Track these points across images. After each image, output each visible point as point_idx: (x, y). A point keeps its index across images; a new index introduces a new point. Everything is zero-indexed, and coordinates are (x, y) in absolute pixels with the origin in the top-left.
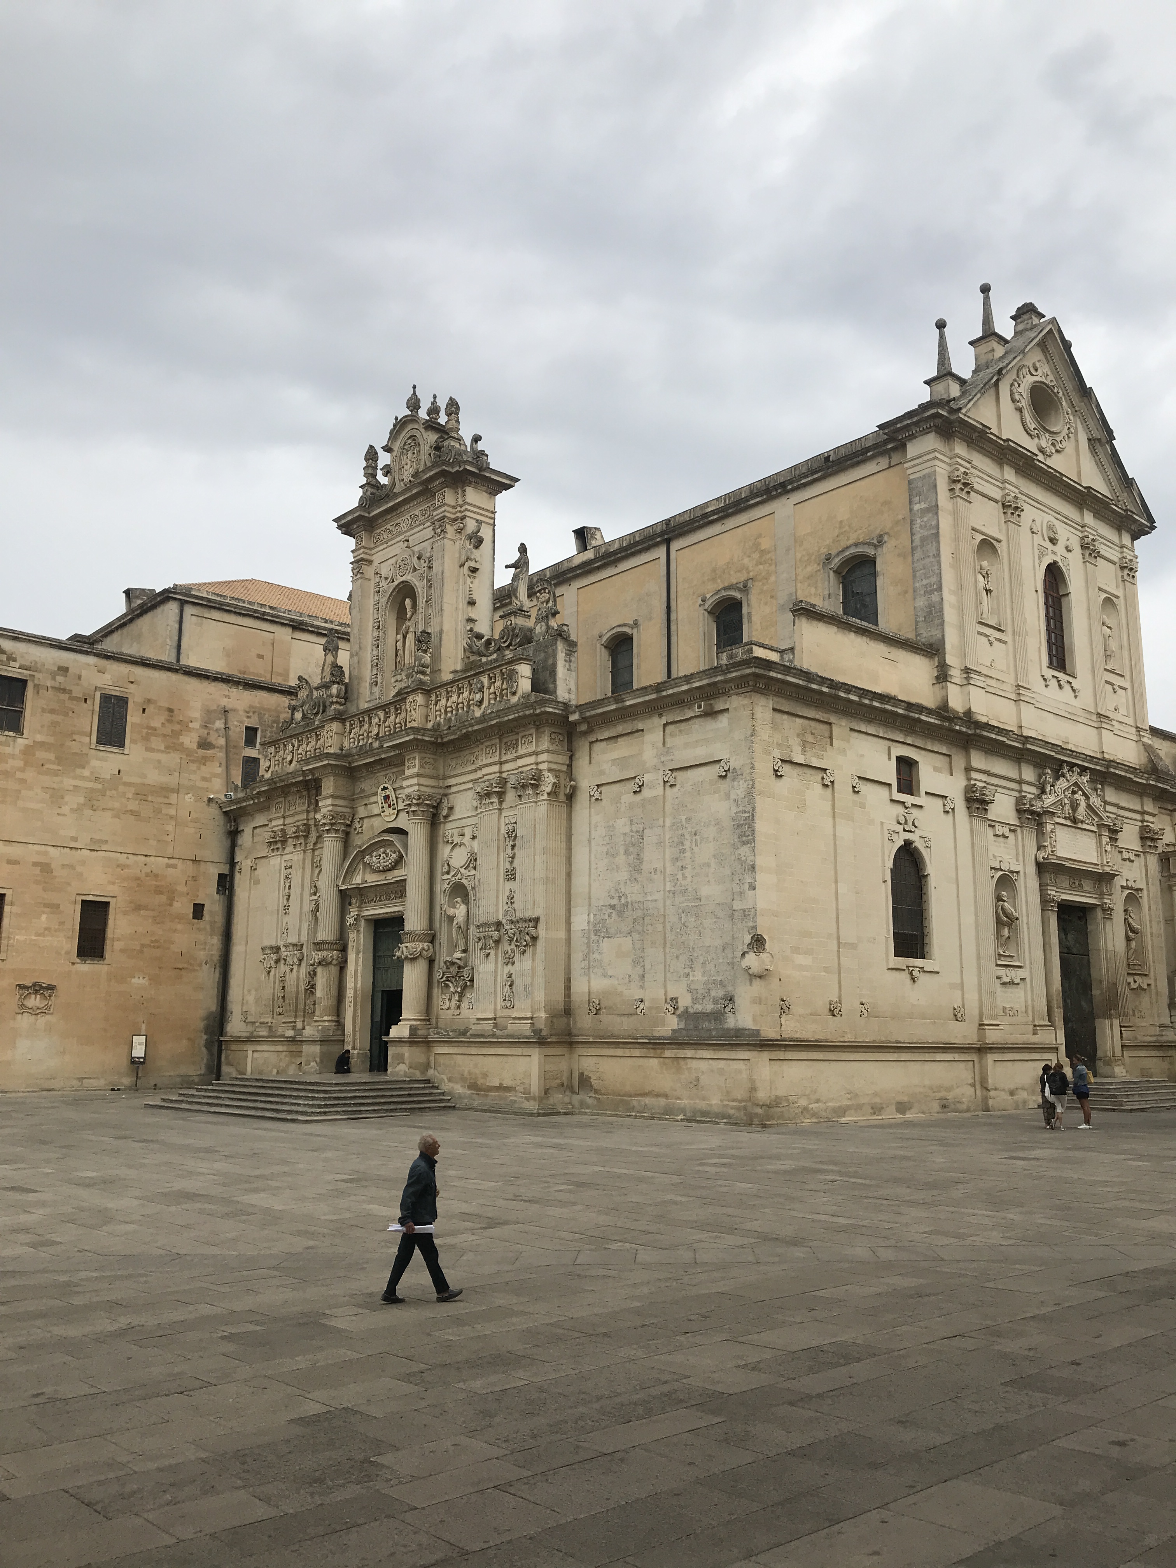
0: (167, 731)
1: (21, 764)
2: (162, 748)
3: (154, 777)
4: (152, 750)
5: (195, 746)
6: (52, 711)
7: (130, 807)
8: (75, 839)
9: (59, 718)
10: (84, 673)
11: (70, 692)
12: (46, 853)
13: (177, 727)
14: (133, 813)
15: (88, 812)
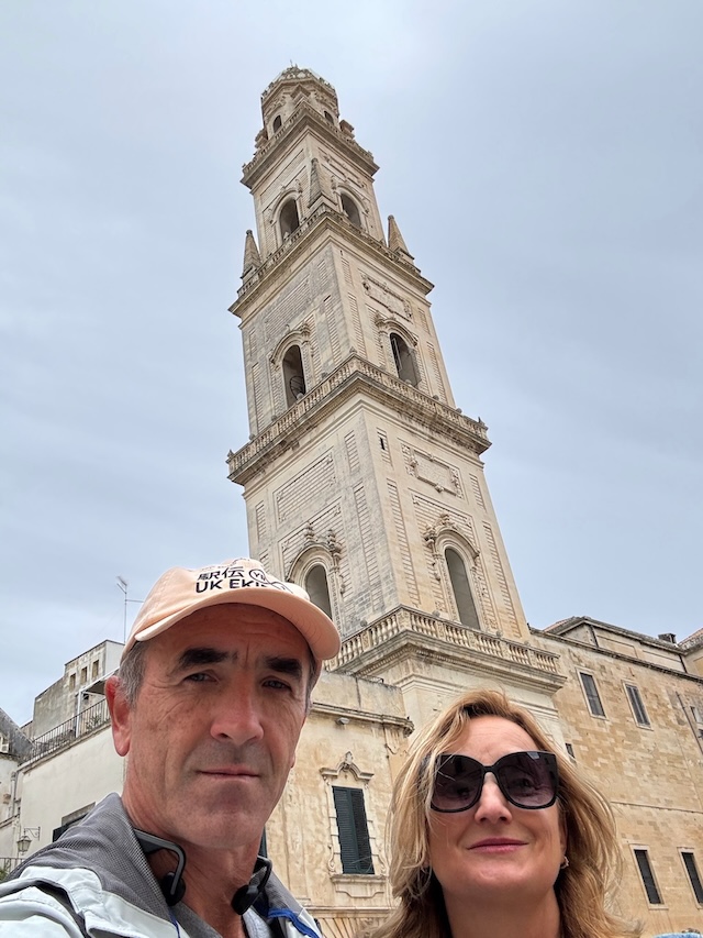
0: (660, 712)
1: (613, 741)
2: (664, 725)
3: (672, 749)
4: (660, 726)
5: (676, 723)
6: (611, 699)
7: (671, 773)
8: (658, 800)
9: (616, 704)
10: (612, 670)
11: (612, 685)
12: (649, 814)
13: (664, 709)
14: (674, 777)
15: (655, 778)
